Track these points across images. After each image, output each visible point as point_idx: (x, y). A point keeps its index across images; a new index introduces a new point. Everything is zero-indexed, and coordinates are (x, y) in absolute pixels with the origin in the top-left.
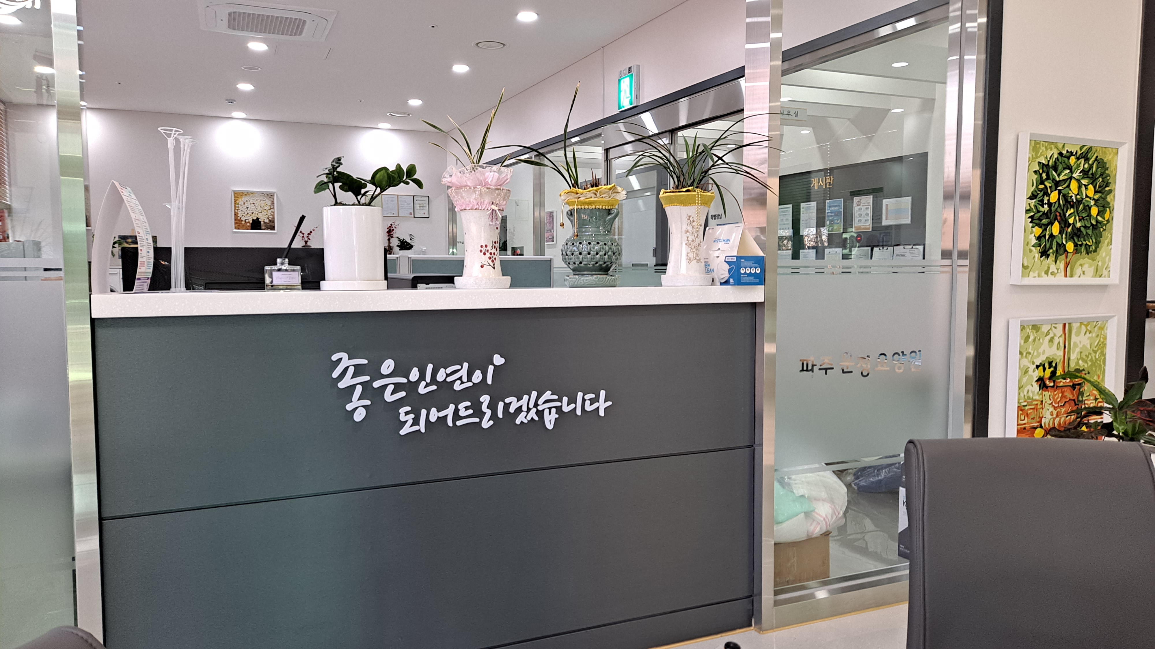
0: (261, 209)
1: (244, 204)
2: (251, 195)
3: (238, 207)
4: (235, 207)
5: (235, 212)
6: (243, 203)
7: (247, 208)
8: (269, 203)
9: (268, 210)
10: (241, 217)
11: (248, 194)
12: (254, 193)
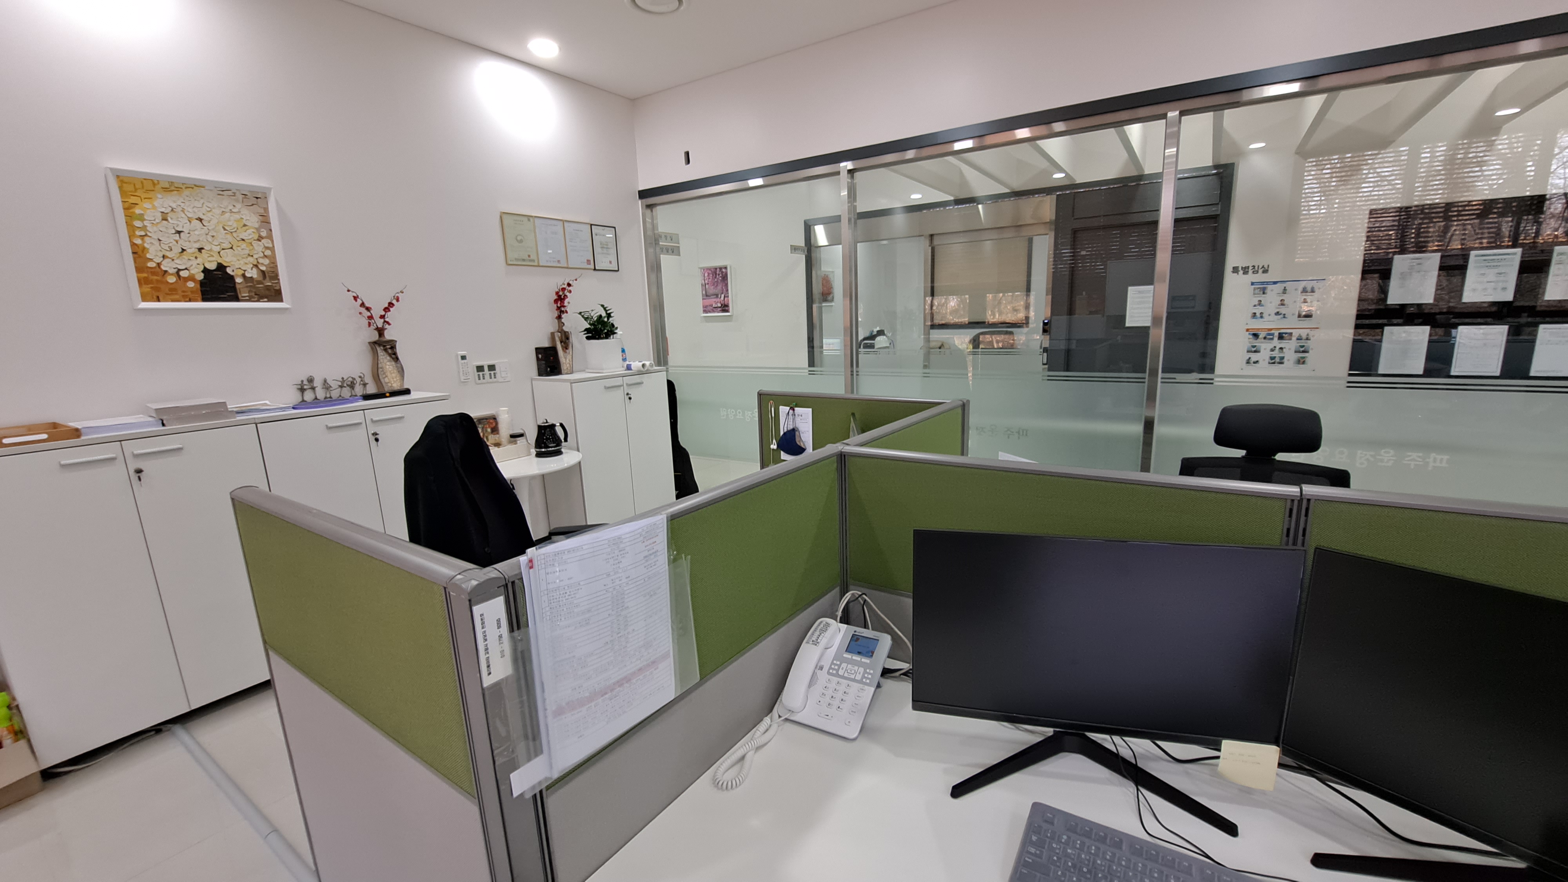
0: (229, 237)
1: (165, 219)
2: (187, 192)
3: (144, 228)
4: (131, 228)
5: (133, 245)
6: (159, 216)
7: (179, 232)
8: (253, 220)
9: (255, 243)
10: (158, 260)
11: (173, 186)
12: (194, 186)
